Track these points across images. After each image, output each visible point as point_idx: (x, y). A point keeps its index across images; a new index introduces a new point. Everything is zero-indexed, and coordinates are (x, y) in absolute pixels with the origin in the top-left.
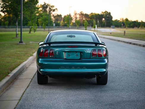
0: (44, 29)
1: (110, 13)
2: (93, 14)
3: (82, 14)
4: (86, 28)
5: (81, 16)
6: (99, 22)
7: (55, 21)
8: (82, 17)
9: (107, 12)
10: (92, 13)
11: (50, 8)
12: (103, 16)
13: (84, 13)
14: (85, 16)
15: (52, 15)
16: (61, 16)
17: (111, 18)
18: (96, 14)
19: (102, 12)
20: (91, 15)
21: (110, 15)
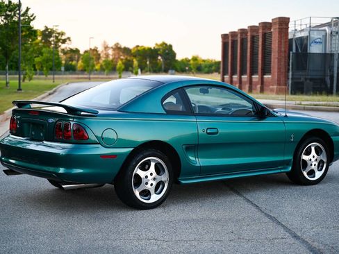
0: (46, 76)
1: (171, 46)
2: (139, 48)
3: (117, 48)
4: (120, 73)
5: (117, 51)
6: (150, 62)
7: (66, 61)
8: (119, 54)
9: (166, 44)
10: (138, 46)
11: (57, 37)
12: (159, 52)
13: (123, 47)
14: (123, 52)
15: (59, 49)
16: (77, 51)
17: (174, 55)
18: (144, 49)
19: (157, 44)
20: (136, 49)
21: (172, 49)
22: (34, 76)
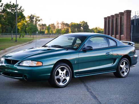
0: (30, 36)
1: (87, 23)
2: (72, 24)
3: (63, 24)
5: (62, 25)
6: (77, 30)
7: (40, 29)
9: (85, 22)
11: (36, 19)
12: (81, 25)
13: (65, 23)
14: (65, 26)
15: (37, 24)
16: (45, 25)
17: (88, 26)
18: (75, 24)
19: (80, 22)
20: (71, 24)
21: (87, 24)
22: (25, 36)
